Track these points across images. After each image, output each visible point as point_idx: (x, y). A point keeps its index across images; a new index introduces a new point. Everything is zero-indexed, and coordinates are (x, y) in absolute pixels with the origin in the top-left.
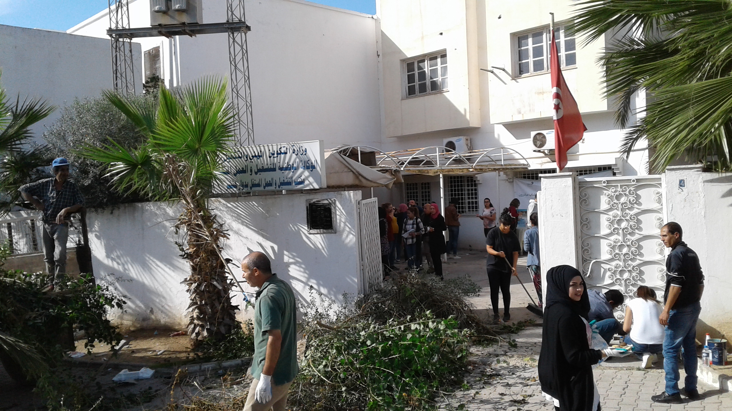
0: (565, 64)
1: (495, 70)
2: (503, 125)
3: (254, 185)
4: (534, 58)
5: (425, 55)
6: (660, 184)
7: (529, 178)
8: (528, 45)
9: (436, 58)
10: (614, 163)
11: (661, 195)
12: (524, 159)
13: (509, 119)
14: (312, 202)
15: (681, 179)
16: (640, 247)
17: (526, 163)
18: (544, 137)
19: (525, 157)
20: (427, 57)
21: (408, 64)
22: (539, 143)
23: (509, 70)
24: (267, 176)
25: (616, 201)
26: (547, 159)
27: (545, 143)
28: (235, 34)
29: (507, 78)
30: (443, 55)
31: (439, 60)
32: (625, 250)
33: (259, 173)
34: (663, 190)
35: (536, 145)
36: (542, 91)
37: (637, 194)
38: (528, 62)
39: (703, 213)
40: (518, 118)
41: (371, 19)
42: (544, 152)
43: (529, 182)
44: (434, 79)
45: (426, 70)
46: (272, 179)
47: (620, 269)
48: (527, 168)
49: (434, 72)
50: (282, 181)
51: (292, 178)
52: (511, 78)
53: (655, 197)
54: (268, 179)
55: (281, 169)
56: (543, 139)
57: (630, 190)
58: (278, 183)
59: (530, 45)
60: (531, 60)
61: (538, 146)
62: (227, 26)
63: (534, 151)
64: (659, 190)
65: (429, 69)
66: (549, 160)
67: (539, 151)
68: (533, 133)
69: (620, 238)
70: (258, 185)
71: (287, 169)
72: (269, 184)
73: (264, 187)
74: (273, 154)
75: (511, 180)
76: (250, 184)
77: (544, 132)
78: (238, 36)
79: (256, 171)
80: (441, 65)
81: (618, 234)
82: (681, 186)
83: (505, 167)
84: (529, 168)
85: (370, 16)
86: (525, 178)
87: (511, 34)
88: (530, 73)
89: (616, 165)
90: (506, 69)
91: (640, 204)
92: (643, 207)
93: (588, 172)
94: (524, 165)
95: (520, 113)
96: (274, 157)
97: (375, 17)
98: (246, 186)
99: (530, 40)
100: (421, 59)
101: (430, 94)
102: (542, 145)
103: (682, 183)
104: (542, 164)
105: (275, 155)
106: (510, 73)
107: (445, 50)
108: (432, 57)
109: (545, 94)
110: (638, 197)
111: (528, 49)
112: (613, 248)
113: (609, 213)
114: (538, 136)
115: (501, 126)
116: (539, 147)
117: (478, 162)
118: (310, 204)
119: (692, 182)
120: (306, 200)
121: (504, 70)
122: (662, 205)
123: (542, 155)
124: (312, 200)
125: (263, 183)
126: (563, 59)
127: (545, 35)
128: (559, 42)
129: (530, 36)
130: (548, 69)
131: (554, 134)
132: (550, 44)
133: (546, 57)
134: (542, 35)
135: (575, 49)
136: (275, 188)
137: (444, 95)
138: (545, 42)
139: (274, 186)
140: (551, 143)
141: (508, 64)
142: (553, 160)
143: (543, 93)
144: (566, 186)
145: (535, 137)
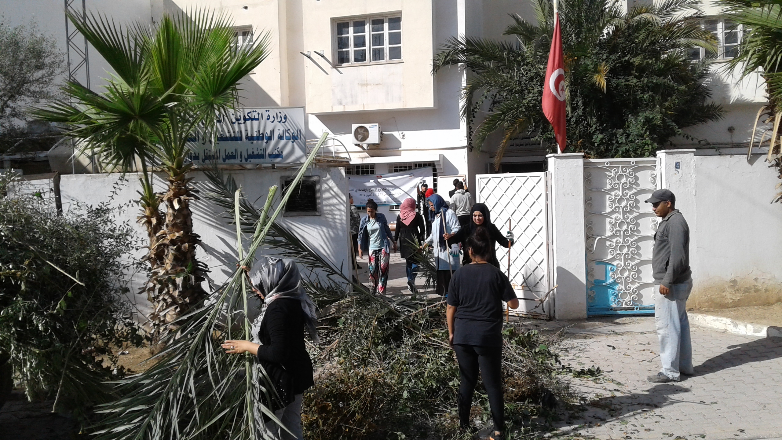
0: (388, 57)
1: (313, 56)
2: (316, 116)
3: (208, 157)
4: (355, 47)
6: (655, 166)
8: (348, 34)
9: (236, 34)
10: (438, 160)
11: (656, 176)
12: (348, 152)
13: (327, 109)
15: (677, 161)
16: (637, 225)
17: (348, 157)
18: (367, 130)
19: (348, 151)
22: (360, 137)
23: (329, 56)
24: (230, 147)
25: (617, 182)
26: (366, 154)
27: (368, 137)
29: (327, 67)
31: (240, 37)
32: (625, 227)
34: (657, 172)
35: (357, 139)
36: (365, 83)
37: (635, 176)
38: (349, 51)
39: (694, 193)
40: (338, 109)
42: (362, 147)
46: (236, 150)
47: (620, 245)
48: (348, 162)
50: (250, 152)
51: (265, 150)
52: (331, 66)
53: (650, 178)
54: (230, 150)
55: (251, 138)
56: (365, 133)
57: (630, 172)
58: (245, 154)
59: (351, 33)
60: (351, 49)
61: (360, 139)
63: (356, 145)
64: (654, 172)
66: (367, 155)
67: (359, 145)
68: (354, 127)
69: (621, 216)
70: (215, 157)
71: (257, 138)
72: (232, 156)
73: (224, 160)
74: (238, 120)
76: (202, 156)
77: (367, 126)
81: (618, 212)
82: (676, 167)
83: (335, 159)
84: (351, 163)
87: (331, 19)
88: (350, 63)
90: (325, 55)
91: (638, 185)
92: (641, 188)
93: (408, 168)
94: (347, 158)
95: (341, 104)
96: (239, 124)
98: (197, 158)
99: (351, 29)
102: (365, 138)
103: (677, 165)
104: (361, 159)
105: (242, 121)
106: (331, 61)
107: (251, 26)
109: (368, 86)
110: (637, 178)
111: (348, 38)
112: (614, 225)
113: (611, 193)
114: (359, 130)
115: (314, 116)
116: (360, 141)
118: (286, 182)
119: (685, 165)
120: (281, 177)
121: (323, 56)
122: (656, 186)
123: (360, 149)
125: (223, 154)
126: (387, 52)
127: (368, 24)
128: (383, 34)
129: (351, 24)
130: (370, 61)
131: (377, 127)
132: (373, 35)
133: (368, 48)
134: (365, 25)
135: (400, 43)
136: (241, 161)
137: (250, 78)
138: (368, 32)
139: (239, 159)
140: (374, 137)
141: (328, 51)
142: (371, 155)
143: (367, 85)
144: (577, 166)
145: (356, 130)
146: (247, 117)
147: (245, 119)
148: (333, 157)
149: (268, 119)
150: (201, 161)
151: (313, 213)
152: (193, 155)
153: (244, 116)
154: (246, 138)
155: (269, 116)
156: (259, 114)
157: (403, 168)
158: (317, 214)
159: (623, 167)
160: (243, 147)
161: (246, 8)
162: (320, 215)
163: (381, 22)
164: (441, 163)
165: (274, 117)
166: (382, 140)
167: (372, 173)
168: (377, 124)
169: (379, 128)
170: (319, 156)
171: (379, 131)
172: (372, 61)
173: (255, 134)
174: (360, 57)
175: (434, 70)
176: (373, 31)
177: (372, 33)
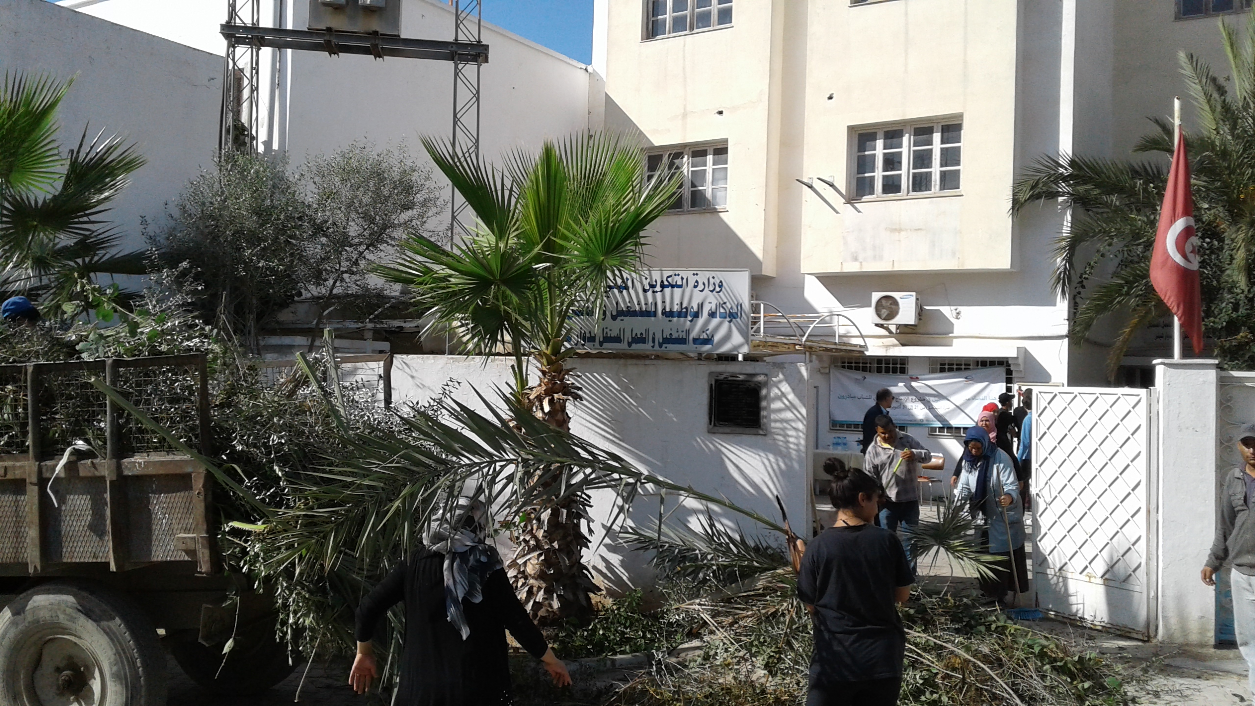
0: (938, 187)
1: (819, 186)
2: (818, 278)
3: (607, 339)
4: (885, 170)
5: (684, 146)
7: (857, 369)
8: (875, 150)
9: (704, 153)
10: (1015, 355)
12: (862, 336)
13: (833, 267)
14: (722, 377)
17: (863, 344)
18: (895, 302)
19: (863, 334)
20: (687, 149)
21: (649, 157)
22: (884, 312)
23: (842, 185)
24: (638, 325)
26: (893, 341)
27: (897, 313)
29: (838, 201)
30: (720, 150)
31: (710, 158)
33: (619, 318)
35: (879, 315)
36: (897, 227)
38: (874, 177)
40: (852, 267)
41: (583, 71)
42: (887, 329)
43: (858, 375)
44: (700, 188)
45: (685, 172)
46: (647, 331)
48: (863, 352)
49: (698, 177)
50: (667, 334)
51: (688, 332)
52: (844, 201)
54: (638, 331)
55: (668, 314)
56: (894, 306)
58: (659, 338)
59: (879, 149)
60: (879, 174)
61: (884, 316)
63: (877, 325)
65: (691, 169)
66: (896, 342)
67: (881, 326)
68: (876, 296)
70: (617, 339)
71: (680, 314)
72: (641, 340)
73: (630, 344)
74: (652, 286)
75: (827, 371)
76: (599, 337)
77: (896, 295)
79: (614, 313)
80: (714, 165)
84: (867, 353)
85: (584, 66)
86: (850, 368)
87: (848, 127)
88: (875, 196)
89: (1017, 358)
90: (836, 184)
93: (963, 367)
94: (861, 346)
95: (855, 259)
96: (654, 292)
97: (590, 69)
98: (592, 339)
99: (880, 143)
100: (677, 152)
101: (689, 212)
102: (892, 315)
104: (887, 347)
105: (658, 288)
106: (844, 192)
107: (726, 141)
108: (699, 151)
109: (903, 233)
111: (874, 155)
114: (884, 302)
115: (813, 277)
116: (885, 319)
118: (716, 381)
120: (711, 374)
121: (832, 185)
123: (883, 332)
124: (721, 374)
125: (628, 336)
126: (936, 178)
127: (907, 135)
128: (931, 150)
129: (880, 134)
130: (908, 192)
131: (913, 299)
132: (914, 151)
133: (905, 172)
134: (902, 136)
135: (959, 164)
136: (653, 347)
137: (720, 218)
138: (906, 147)
139: (651, 344)
140: (907, 314)
141: (841, 177)
142: (903, 342)
143: (899, 230)
144: (1204, 382)
145: (879, 302)
146: (666, 283)
147: (663, 286)
148: (835, 344)
149: (695, 287)
150: (597, 343)
151: (753, 430)
152: (588, 335)
153: (662, 282)
154: (663, 314)
155: (697, 282)
156: (682, 278)
157: (955, 367)
158: (761, 432)
160: (657, 326)
161: (721, 113)
162: (765, 435)
163: (929, 131)
164: (1021, 361)
165: (704, 284)
166: (920, 319)
167: (903, 371)
168: (914, 294)
169: (917, 299)
170: (811, 341)
171: (917, 304)
172: (911, 193)
173: (676, 308)
174: (891, 186)
175: (1013, 208)
176: (914, 146)
177: (913, 148)
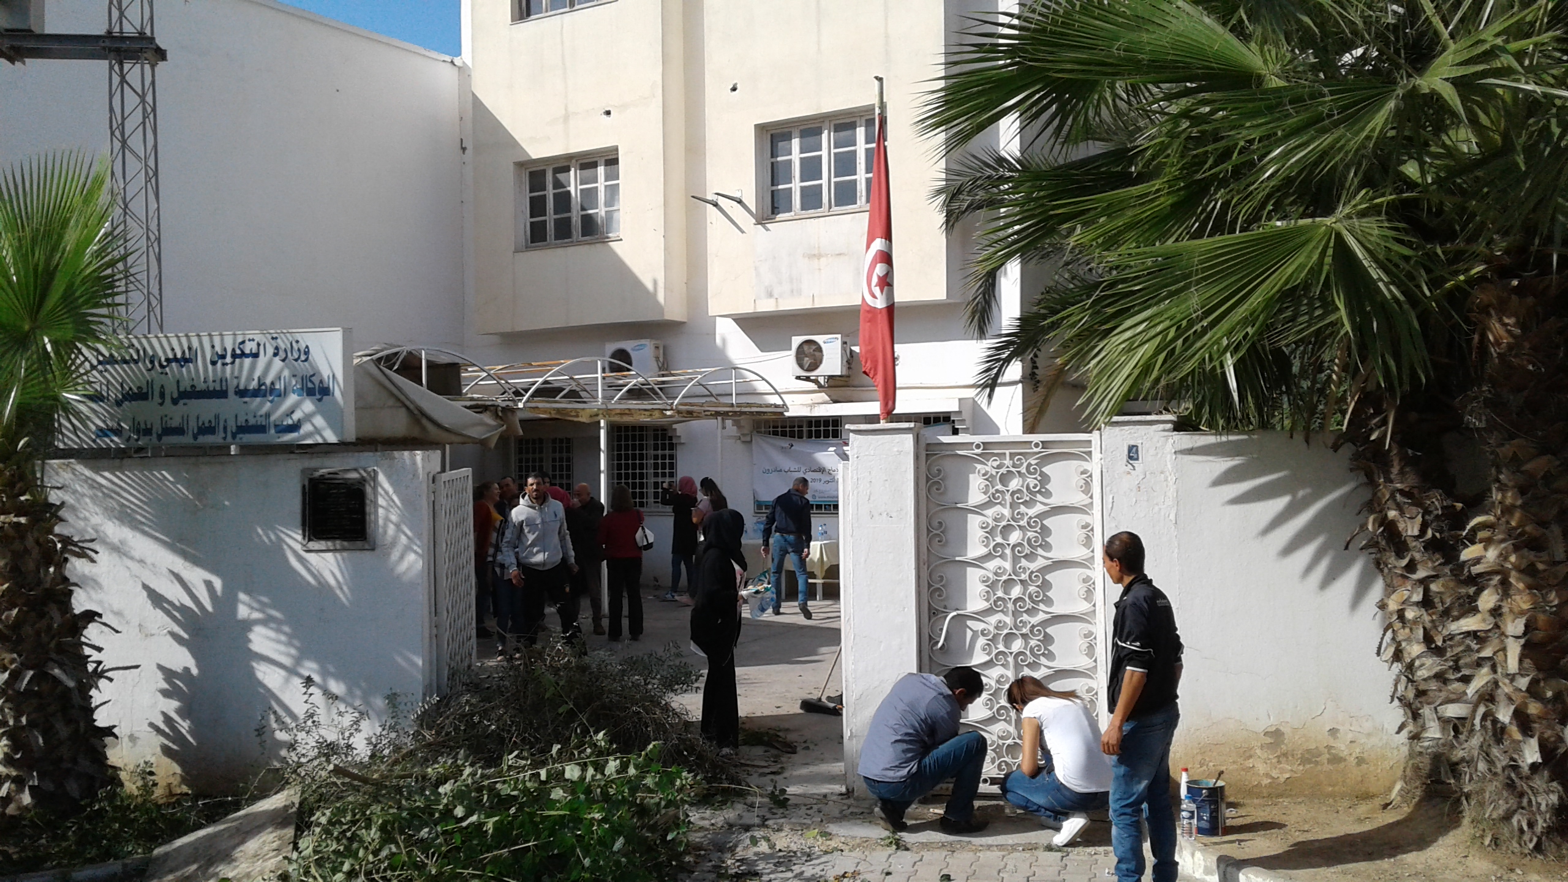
0: (864, 199)
1: (722, 201)
3: (168, 431)
4: (802, 180)
5: (570, 157)
6: (1089, 453)
7: (784, 434)
8: (790, 154)
9: (594, 165)
10: (957, 409)
11: (1091, 476)
12: (777, 393)
13: (747, 308)
14: (317, 474)
15: (1132, 443)
16: (1046, 585)
17: (780, 402)
18: (818, 348)
19: (780, 390)
20: (574, 161)
21: (531, 173)
22: (807, 361)
23: (751, 202)
24: (206, 409)
25: (999, 487)
26: (823, 396)
27: (821, 362)
28: (127, 67)
29: (746, 221)
30: (611, 159)
31: (601, 170)
32: (1016, 591)
33: (182, 402)
34: (1094, 466)
35: (801, 366)
36: (816, 252)
37: (1042, 474)
38: (791, 189)
39: (1172, 517)
40: (767, 306)
41: (449, 65)
42: (816, 382)
43: (784, 442)
44: (590, 212)
45: (572, 189)
46: (217, 417)
47: (1006, 631)
48: (782, 413)
49: (590, 196)
50: (241, 421)
51: (268, 415)
52: (754, 221)
53: (1077, 480)
54: (207, 417)
55: (242, 393)
56: (817, 354)
57: (1029, 465)
58: (232, 426)
59: (795, 152)
60: (796, 185)
61: (806, 367)
62: (108, 44)
63: (798, 378)
64: (1086, 465)
65: (579, 187)
66: (827, 398)
67: (808, 379)
68: (797, 341)
69: (1007, 565)
70: (179, 431)
71: (256, 393)
72: (208, 429)
73: (195, 438)
74: (223, 357)
75: (748, 439)
76: (157, 428)
77: (819, 339)
78: (134, 72)
79: (175, 395)
80: (606, 180)
81: (1003, 556)
82: (1131, 458)
83: (738, 409)
84: (787, 414)
85: (448, 58)
86: (775, 433)
87: (756, 126)
88: (792, 213)
89: (959, 413)
90: (744, 199)
91: (1048, 494)
92: (1055, 501)
94: (776, 406)
95: (771, 295)
96: (224, 364)
97: (457, 61)
98: (148, 432)
99: (796, 143)
100: (562, 165)
101: (579, 243)
102: (814, 366)
103: (1133, 453)
104: (812, 406)
105: (229, 359)
106: (754, 210)
107: (615, 149)
108: (587, 162)
109: (822, 260)
110: (1045, 479)
111: (790, 161)
112: (993, 586)
113: (984, 512)
114: (806, 348)
116: (808, 370)
117: (683, 397)
118: (311, 480)
119: (1152, 452)
120: (304, 471)
121: (740, 202)
122: (1091, 497)
123: (812, 386)
124: (316, 470)
125: (193, 425)
126: (861, 187)
127: (826, 132)
128: (855, 151)
129: (796, 133)
130: (830, 207)
131: (839, 343)
132: (835, 154)
133: (826, 181)
134: (821, 133)
136: (225, 438)
137: (610, 247)
138: (827, 149)
139: (222, 435)
140: (832, 363)
141: (749, 192)
142: (835, 398)
143: (819, 256)
144: (900, 452)
145: (801, 346)
146: (238, 352)
147: (234, 356)
148: (734, 405)
149: (275, 355)
150: (155, 437)
151: (359, 544)
152: (143, 426)
153: (234, 350)
154: (236, 393)
155: (276, 348)
156: (259, 345)
158: (367, 547)
159: (1012, 455)
160: (229, 409)
161: (608, 113)
162: (373, 549)
163: (852, 126)
164: (966, 415)
165: (285, 351)
166: (849, 368)
167: (836, 434)
168: (839, 336)
169: (845, 343)
171: (844, 349)
172: (834, 208)
173: (254, 385)
174: (811, 199)
175: (947, 222)
176: (835, 147)
177: (833, 151)
